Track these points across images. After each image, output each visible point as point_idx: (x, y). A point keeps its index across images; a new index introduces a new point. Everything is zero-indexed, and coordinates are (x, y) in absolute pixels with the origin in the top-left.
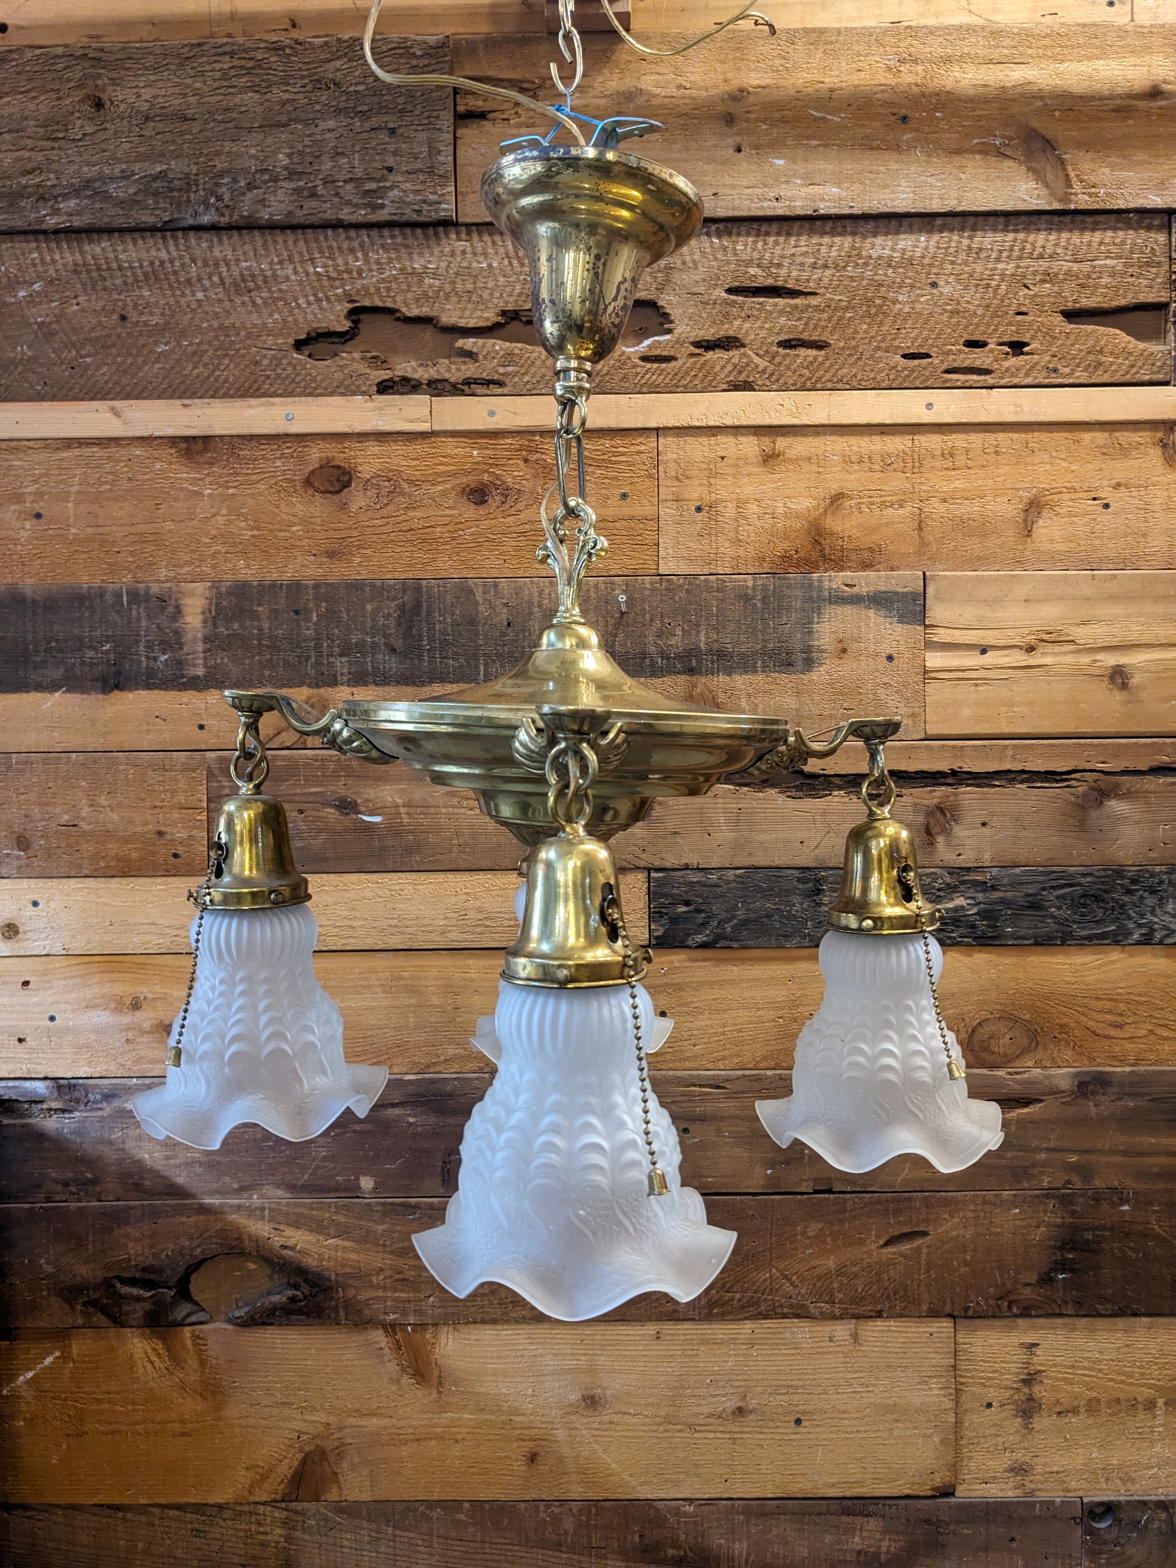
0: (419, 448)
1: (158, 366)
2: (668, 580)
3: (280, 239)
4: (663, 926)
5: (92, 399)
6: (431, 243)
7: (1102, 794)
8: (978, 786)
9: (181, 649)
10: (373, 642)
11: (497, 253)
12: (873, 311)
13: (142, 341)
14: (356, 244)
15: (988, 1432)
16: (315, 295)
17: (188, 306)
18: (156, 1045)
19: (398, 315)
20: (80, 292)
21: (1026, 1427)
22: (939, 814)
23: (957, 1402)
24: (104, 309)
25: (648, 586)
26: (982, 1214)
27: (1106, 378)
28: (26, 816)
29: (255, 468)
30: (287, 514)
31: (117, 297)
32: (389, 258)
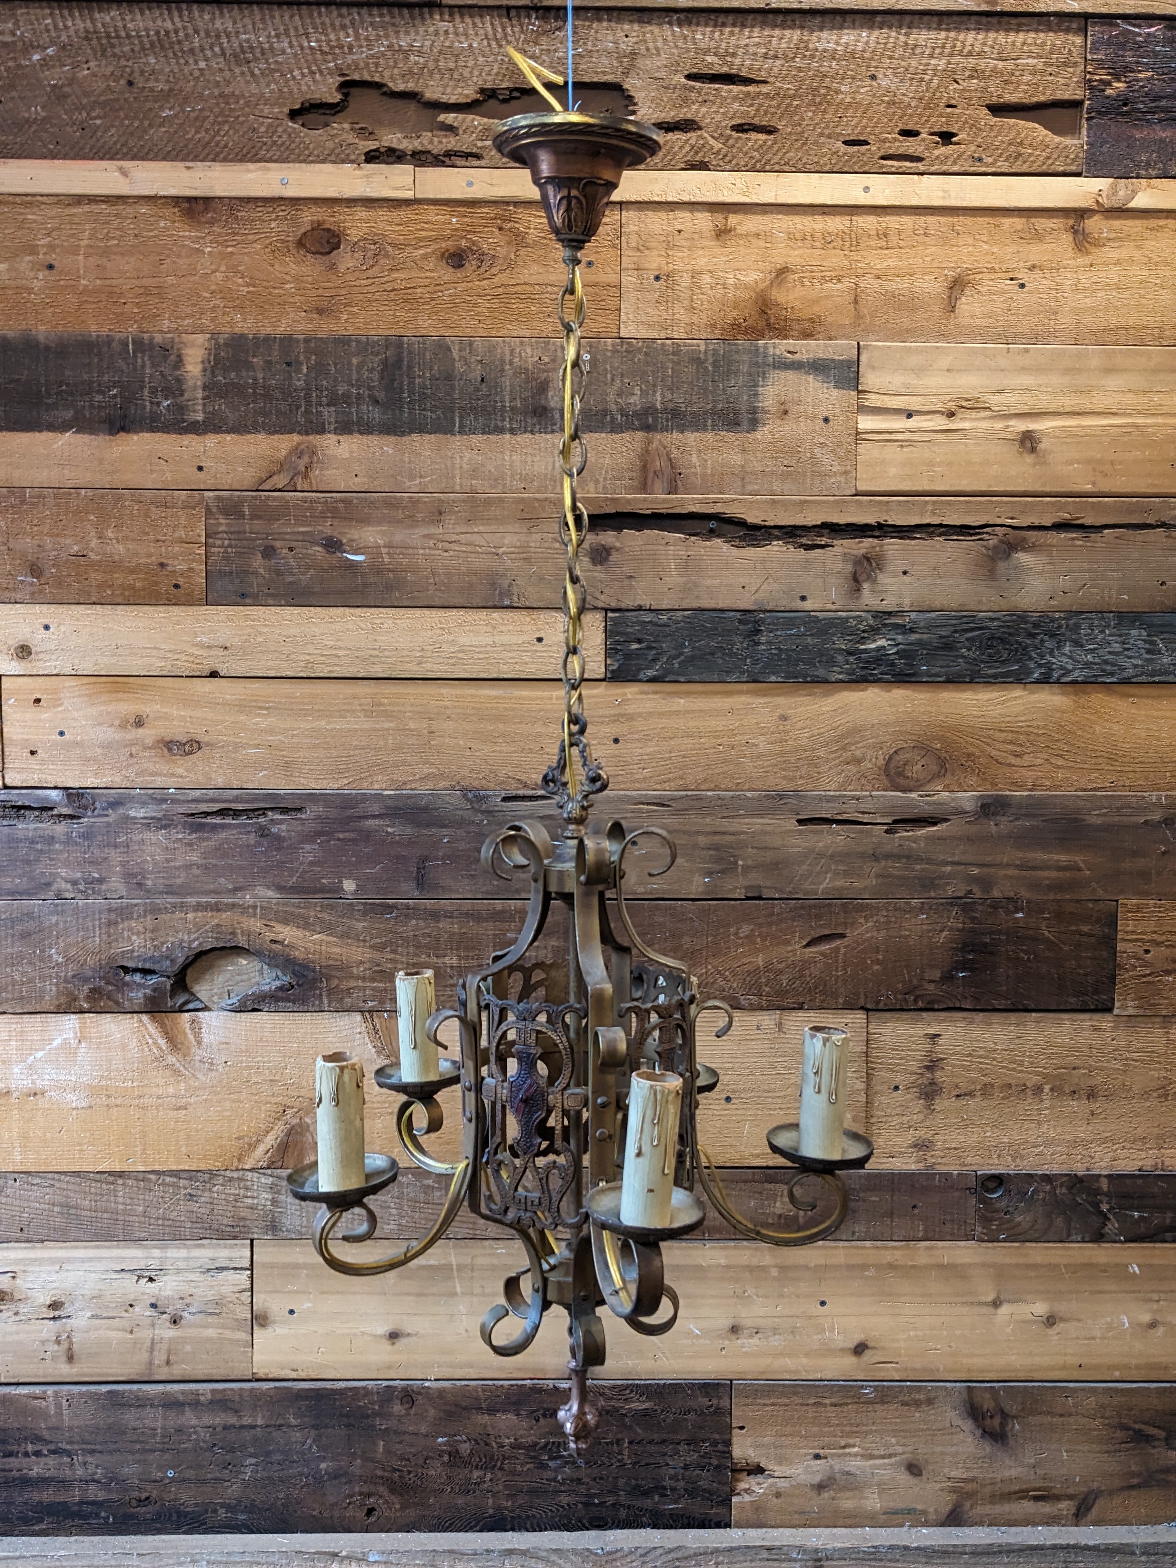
0: (403, 214)
1: (163, 129)
2: (628, 343)
3: (277, 14)
4: (618, 661)
5: (101, 159)
6: (416, 22)
7: (1009, 547)
8: (901, 538)
9: (182, 395)
10: (358, 394)
11: (477, 34)
12: (818, 100)
13: (149, 105)
14: (347, 21)
15: (894, 1112)
16: (309, 68)
17: (191, 74)
18: (157, 759)
19: (385, 89)
20: (91, 57)
21: (928, 1107)
22: (865, 563)
23: (868, 1086)
24: (112, 74)
25: (610, 348)
26: (893, 919)
27: (1025, 168)
28: (39, 546)
29: (252, 229)
30: (281, 272)
31: (125, 63)
32: (378, 35)
